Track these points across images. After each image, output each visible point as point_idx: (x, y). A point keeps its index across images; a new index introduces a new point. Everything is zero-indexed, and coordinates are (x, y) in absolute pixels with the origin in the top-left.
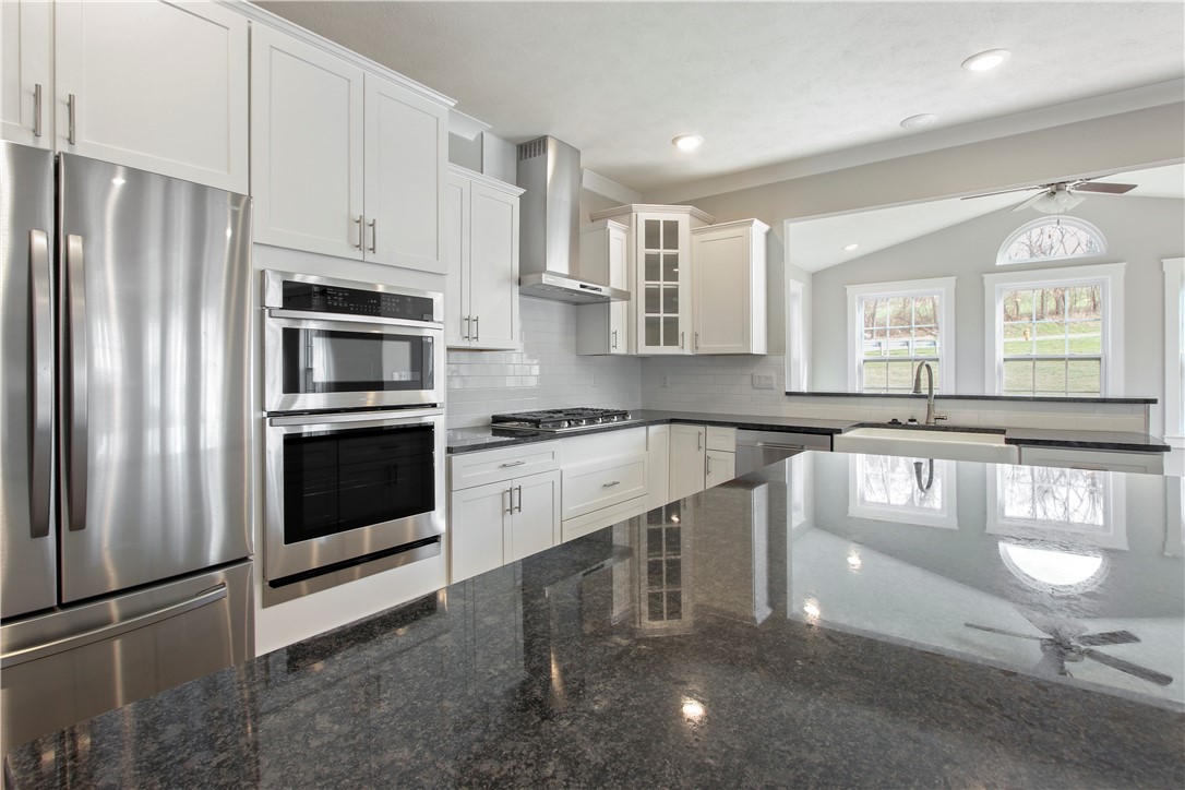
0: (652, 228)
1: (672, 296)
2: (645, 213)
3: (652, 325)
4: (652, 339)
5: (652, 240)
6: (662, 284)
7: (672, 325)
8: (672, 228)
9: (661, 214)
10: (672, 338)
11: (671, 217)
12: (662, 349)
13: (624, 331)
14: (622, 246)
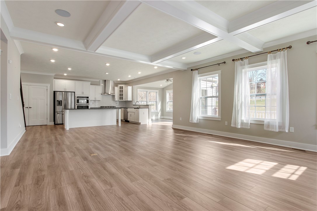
0: (120, 87)
1: (122, 94)
2: (119, 86)
3: (120, 97)
4: (120, 99)
5: (120, 89)
6: (121, 93)
7: (122, 97)
8: (122, 87)
9: (121, 85)
10: (122, 99)
11: (122, 86)
12: (121, 100)
13: (117, 98)
14: (117, 89)
